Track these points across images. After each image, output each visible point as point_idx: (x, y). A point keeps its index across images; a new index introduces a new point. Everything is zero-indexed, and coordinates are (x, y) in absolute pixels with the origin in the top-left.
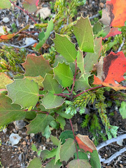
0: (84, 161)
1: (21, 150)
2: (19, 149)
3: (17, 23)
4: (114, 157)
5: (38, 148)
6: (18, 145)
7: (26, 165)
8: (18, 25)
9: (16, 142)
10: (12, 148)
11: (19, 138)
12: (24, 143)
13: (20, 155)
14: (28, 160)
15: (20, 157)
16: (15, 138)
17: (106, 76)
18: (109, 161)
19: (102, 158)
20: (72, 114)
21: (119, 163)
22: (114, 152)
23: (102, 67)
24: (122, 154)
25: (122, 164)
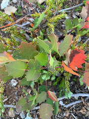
0: (50, 105)
1: (17, 89)
3: (22, 4)
4: (71, 104)
5: (26, 90)
6: (16, 86)
7: (19, 98)
9: (15, 84)
10: (12, 87)
11: (17, 83)
12: (19, 86)
13: (16, 92)
14: (20, 96)
16: (14, 82)
17: (71, 62)
18: (67, 106)
19: (64, 103)
20: (47, 79)
21: (73, 108)
22: (71, 102)
24: (77, 104)
25: (75, 109)
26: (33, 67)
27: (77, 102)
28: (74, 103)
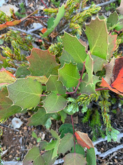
0: (80, 155)
1: (22, 134)
2: (21, 133)
3: (26, 1)
5: (38, 134)
7: (26, 148)
8: (27, 5)
9: (18, 126)
10: (14, 131)
11: (21, 123)
12: (25, 128)
13: (21, 139)
14: (28, 144)
15: (21, 140)
16: (17, 122)
17: (115, 79)
18: (105, 155)
19: (99, 151)
21: (114, 158)
22: (110, 148)
23: (112, 68)
24: (119, 150)
25: (117, 159)
26: (54, 89)
27: (119, 147)
28: (114, 150)
